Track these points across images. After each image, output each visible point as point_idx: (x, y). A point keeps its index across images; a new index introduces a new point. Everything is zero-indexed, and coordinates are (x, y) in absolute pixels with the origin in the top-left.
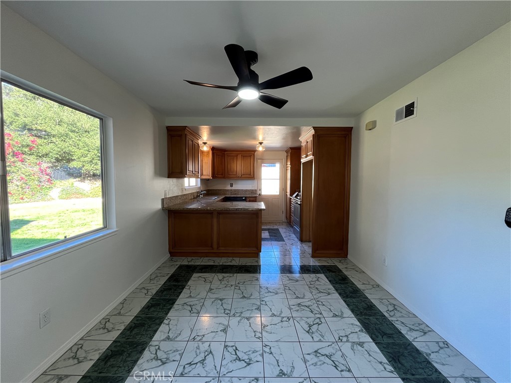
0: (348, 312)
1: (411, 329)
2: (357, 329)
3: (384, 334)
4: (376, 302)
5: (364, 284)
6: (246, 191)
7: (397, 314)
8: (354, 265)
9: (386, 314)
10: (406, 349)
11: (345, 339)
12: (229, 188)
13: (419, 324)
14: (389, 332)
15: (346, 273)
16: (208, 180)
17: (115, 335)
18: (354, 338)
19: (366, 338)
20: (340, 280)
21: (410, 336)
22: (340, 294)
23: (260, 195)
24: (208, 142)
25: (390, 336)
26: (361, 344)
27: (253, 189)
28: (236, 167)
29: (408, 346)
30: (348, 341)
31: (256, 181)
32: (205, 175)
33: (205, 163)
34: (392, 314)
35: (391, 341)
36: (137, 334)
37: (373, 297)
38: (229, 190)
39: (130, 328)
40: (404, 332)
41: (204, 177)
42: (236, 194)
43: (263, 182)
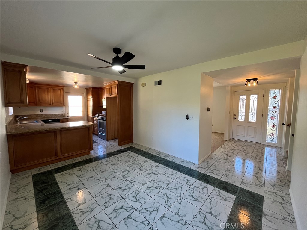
0: (148, 160)
1: (166, 157)
2: (154, 163)
3: (161, 161)
4: (153, 154)
5: (146, 149)
6: (56, 115)
7: (161, 155)
8: (138, 144)
9: (158, 156)
10: (168, 162)
11: (153, 167)
12: (39, 113)
13: (167, 155)
14: (162, 160)
15: (137, 148)
18: (154, 165)
19: (158, 164)
20: (137, 151)
21: (167, 158)
22: (141, 155)
25: (162, 161)
26: (157, 166)
27: (62, 113)
29: (168, 161)
30: (154, 167)
34: (159, 155)
35: (164, 162)
37: (151, 152)
40: (165, 158)
42: (46, 118)
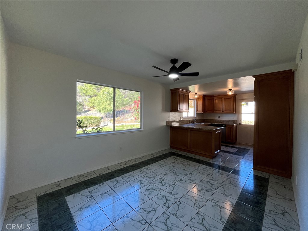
6: (229, 121)
12: (217, 118)
16: (201, 114)
17: (136, 163)
23: (240, 124)
24: (198, 93)
27: (235, 120)
28: (220, 105)
31: (237, 115)
32: (199, 111)
33: (199, 104)
36: (141, 165)
38: (216, 120)
39: (141, 163)
41: (198, 112)
42: (221, 123)
43: (242, 115)
